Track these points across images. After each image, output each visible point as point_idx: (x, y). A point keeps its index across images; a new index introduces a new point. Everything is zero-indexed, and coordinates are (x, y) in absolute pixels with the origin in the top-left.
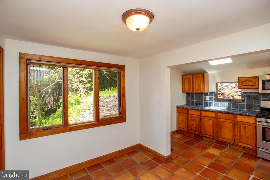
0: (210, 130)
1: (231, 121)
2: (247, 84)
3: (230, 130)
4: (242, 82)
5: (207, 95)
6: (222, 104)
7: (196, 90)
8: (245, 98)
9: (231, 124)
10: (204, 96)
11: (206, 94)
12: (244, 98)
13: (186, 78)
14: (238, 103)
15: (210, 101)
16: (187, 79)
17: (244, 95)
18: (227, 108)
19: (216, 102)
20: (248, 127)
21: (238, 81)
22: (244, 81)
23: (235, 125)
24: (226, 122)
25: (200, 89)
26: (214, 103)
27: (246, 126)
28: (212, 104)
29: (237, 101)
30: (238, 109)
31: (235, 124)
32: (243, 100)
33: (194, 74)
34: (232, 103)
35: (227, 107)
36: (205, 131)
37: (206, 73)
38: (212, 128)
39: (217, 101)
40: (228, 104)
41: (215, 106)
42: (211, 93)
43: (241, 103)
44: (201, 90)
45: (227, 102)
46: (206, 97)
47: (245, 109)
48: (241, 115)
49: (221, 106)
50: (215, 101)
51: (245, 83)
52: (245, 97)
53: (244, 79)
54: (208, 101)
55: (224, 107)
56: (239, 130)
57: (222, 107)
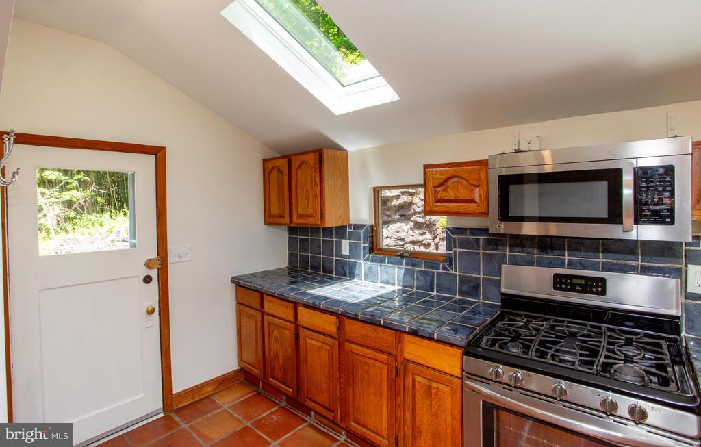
0: (325, 386)
1: (383, 357)
2: (451, 195)
3: (381, 396)
4: (435, 187)
5: (343, 237)
6: (387, 273)
7: (299, 216)
8: (458, 250)
9: (385, 371)
10: (334, 239)
11: (341, 231)
12: (452, 252)
13: (273, 168)
14: (435, 271)
15: (352, 260)
16: (275, 171)
17: (455, 239)
18: (400, 288)
19: (369, 264)
20: (438, 389)
21: (422, 183)
22: (441, 181)
23: (397, 375)
24: (371, 362)
25: (310, 211)
26: (363, 266)
27: (434, 385)
28: (357, 272)
29: (431, 261)
30: (435, 293)
31: (397, 369)
32: (449, 259)
33: (296, 155)
34: (416, 269)
35: (401, 284)
36: (309, 388)
37: (336, 147)
38: (329, 379)
39: (372, 261)
40: (402, 271)
41: (365, 279)
42: (357, 227)
43: (444, 268)
44: (312, 216)
45: (401, 264)
46: (341, 242)
47: (457, 297)
48: (414, 333)
49: (385, 278)
50: (367, 260)
51: (445, 190)
52: (455, 247)
53: (441, 173)
54: (345, 256)
55: (393, 284)
56: (410, 398)
57: (388, 283)
